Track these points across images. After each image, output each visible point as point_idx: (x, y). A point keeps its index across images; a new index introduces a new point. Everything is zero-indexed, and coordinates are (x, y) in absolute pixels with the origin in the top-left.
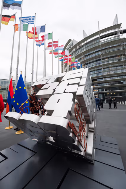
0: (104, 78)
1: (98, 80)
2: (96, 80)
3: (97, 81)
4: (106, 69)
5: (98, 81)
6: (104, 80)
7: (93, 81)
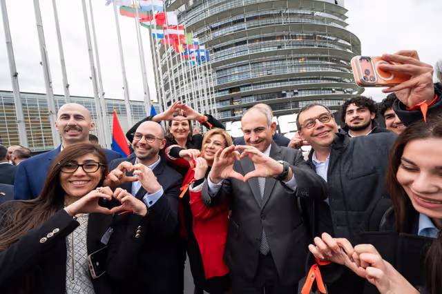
0: (254, 85)
1: (241, 89)
2: (238, 89)
3: (239, 91)
4: (256, 66)
5: (243, 91)
6: (252, 89)
7: (231, 90)
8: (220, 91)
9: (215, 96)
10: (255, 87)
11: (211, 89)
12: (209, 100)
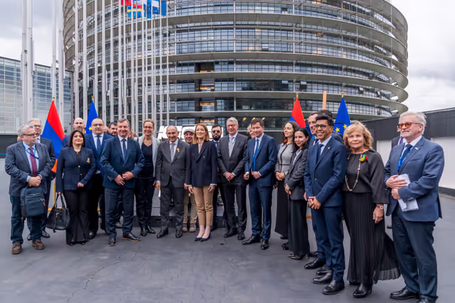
0: (238, 63)
1: (216, 67)
2: (210, 66)
3: (213, 69)
4: (245, 33)
5: (218, 70)
6: (236, 69)
7: (199, 67)
8: (179, 65)
9: (168, 72)
10: (239, 66)
11: (164, 59)
12: (158, 78)
